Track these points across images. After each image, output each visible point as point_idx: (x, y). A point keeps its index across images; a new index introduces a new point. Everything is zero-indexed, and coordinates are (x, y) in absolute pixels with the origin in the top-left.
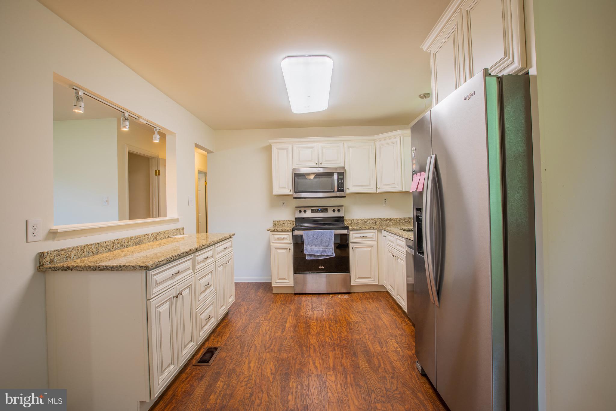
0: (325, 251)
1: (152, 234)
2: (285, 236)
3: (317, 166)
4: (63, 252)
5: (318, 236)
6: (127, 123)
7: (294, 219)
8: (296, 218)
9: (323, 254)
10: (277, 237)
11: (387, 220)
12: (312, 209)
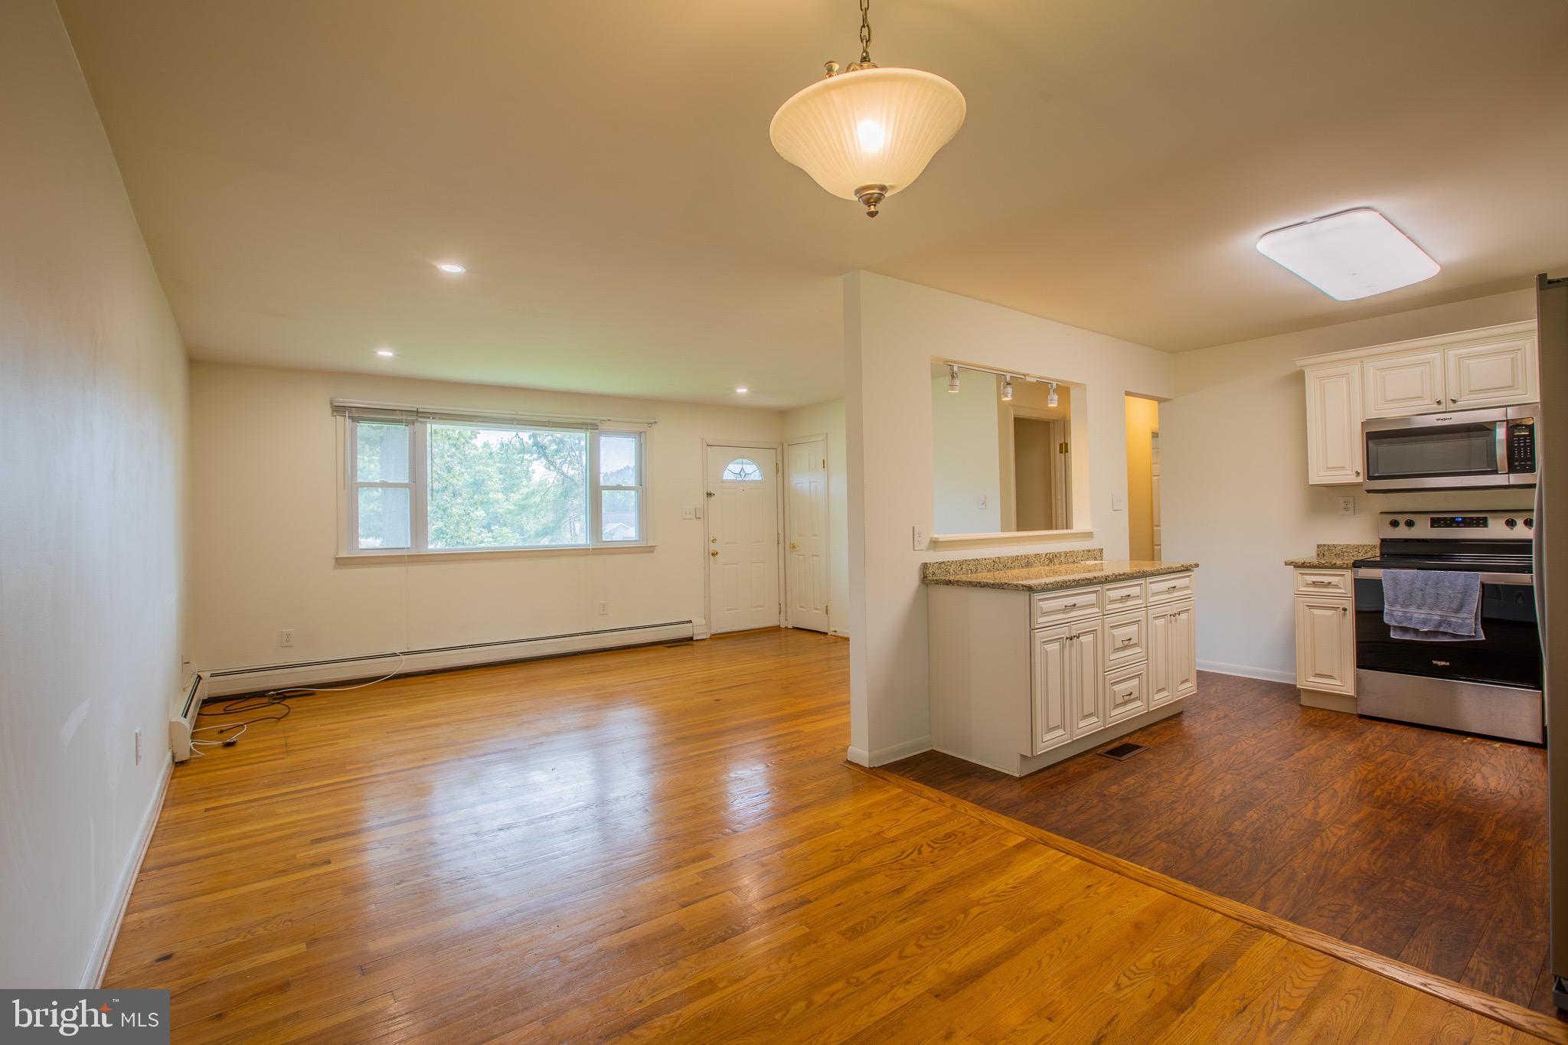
0: (1450, 624)
1: (1046, 555)
2: (1334, 580)
3: (1442, 408)
4: (943, 566)
5: (1426, 584)
6: (1009, 390)
7: (1378, 542)
8: (1383, 540)
9: (1441, 629)
10: (1310, 579)
12: (1432, 519)
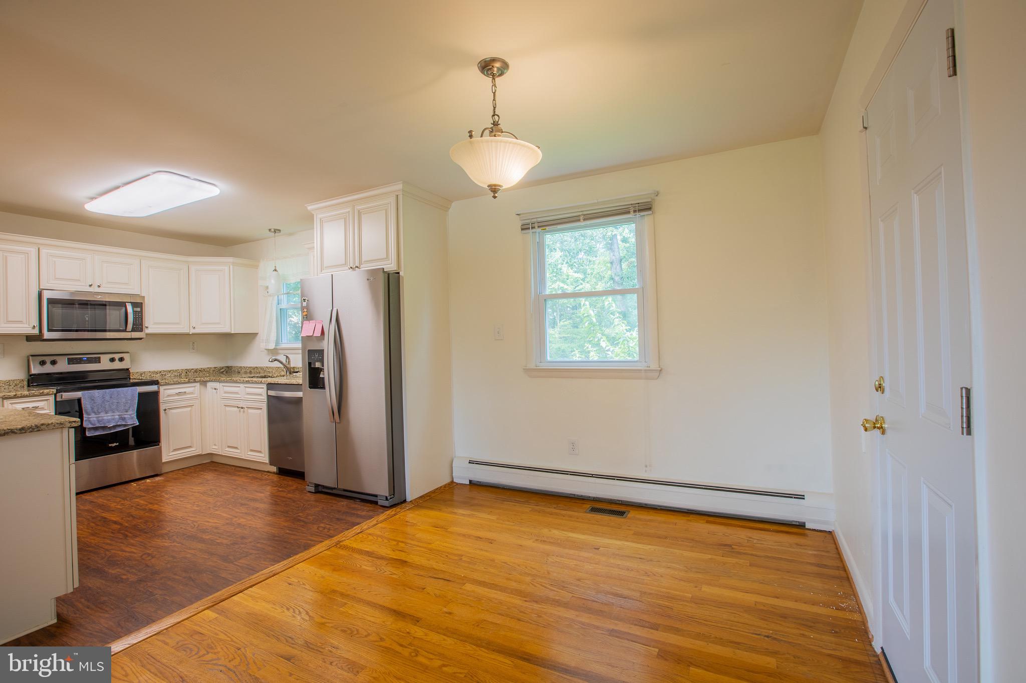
11: (196, 371)
